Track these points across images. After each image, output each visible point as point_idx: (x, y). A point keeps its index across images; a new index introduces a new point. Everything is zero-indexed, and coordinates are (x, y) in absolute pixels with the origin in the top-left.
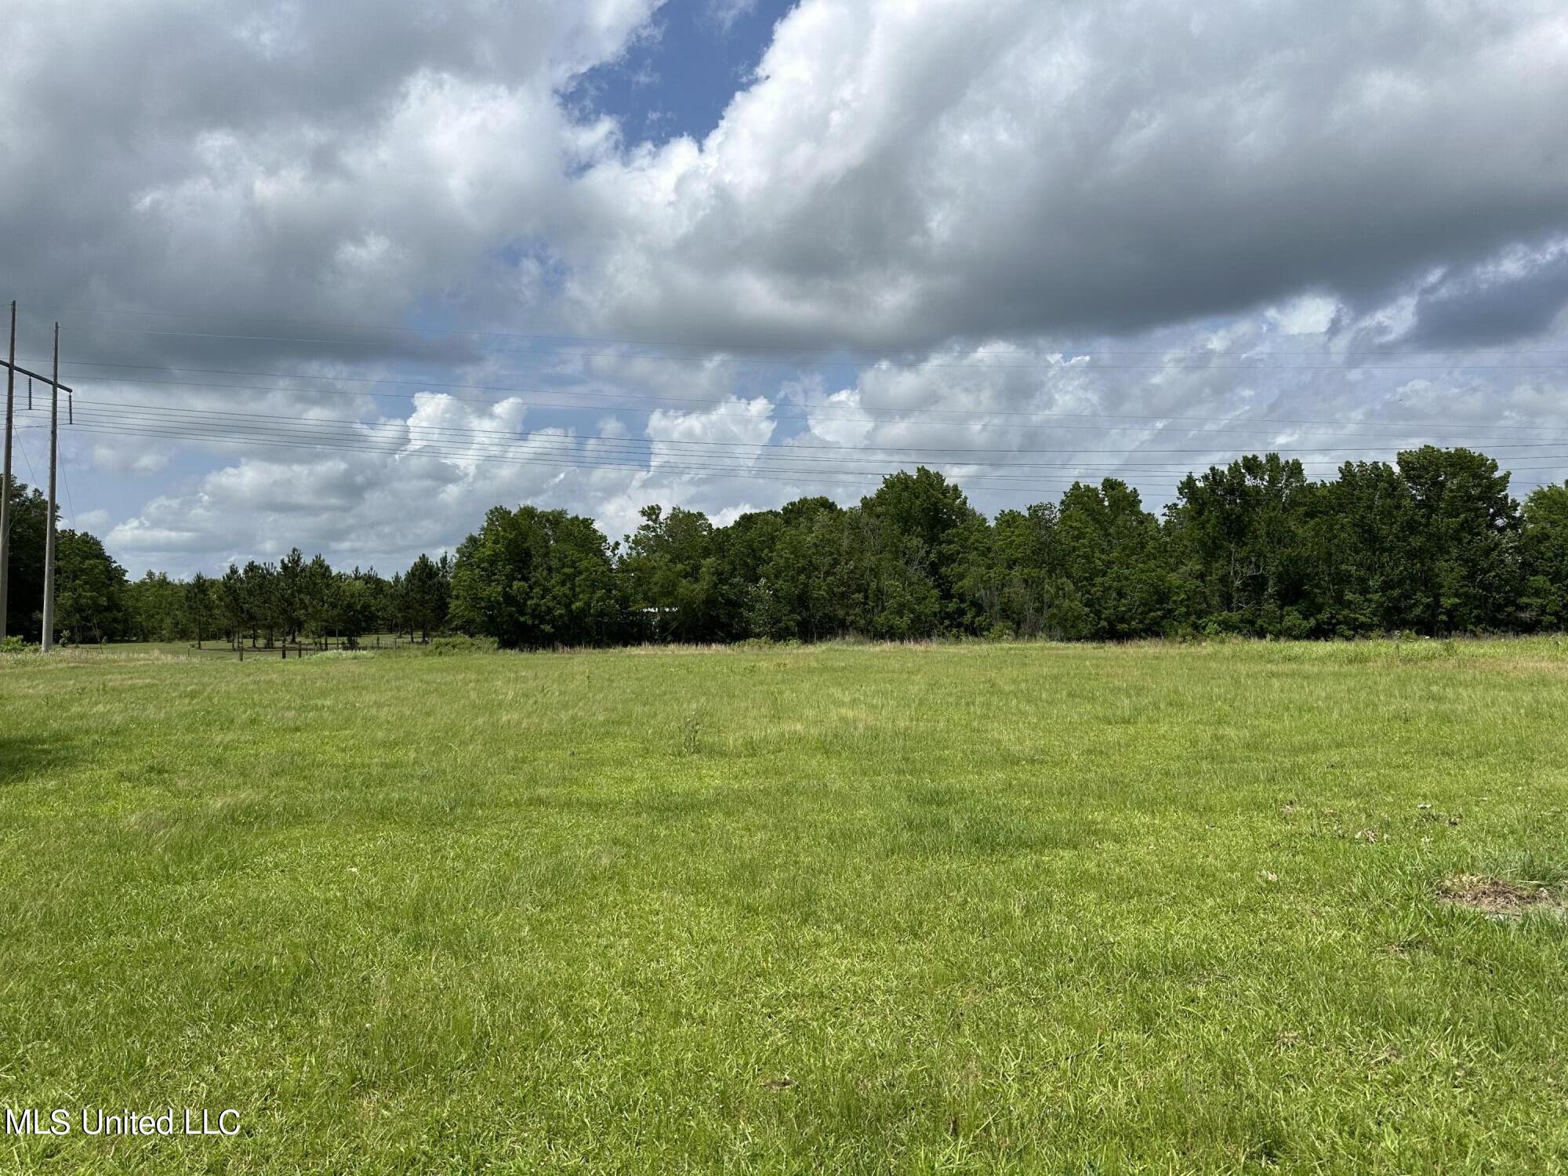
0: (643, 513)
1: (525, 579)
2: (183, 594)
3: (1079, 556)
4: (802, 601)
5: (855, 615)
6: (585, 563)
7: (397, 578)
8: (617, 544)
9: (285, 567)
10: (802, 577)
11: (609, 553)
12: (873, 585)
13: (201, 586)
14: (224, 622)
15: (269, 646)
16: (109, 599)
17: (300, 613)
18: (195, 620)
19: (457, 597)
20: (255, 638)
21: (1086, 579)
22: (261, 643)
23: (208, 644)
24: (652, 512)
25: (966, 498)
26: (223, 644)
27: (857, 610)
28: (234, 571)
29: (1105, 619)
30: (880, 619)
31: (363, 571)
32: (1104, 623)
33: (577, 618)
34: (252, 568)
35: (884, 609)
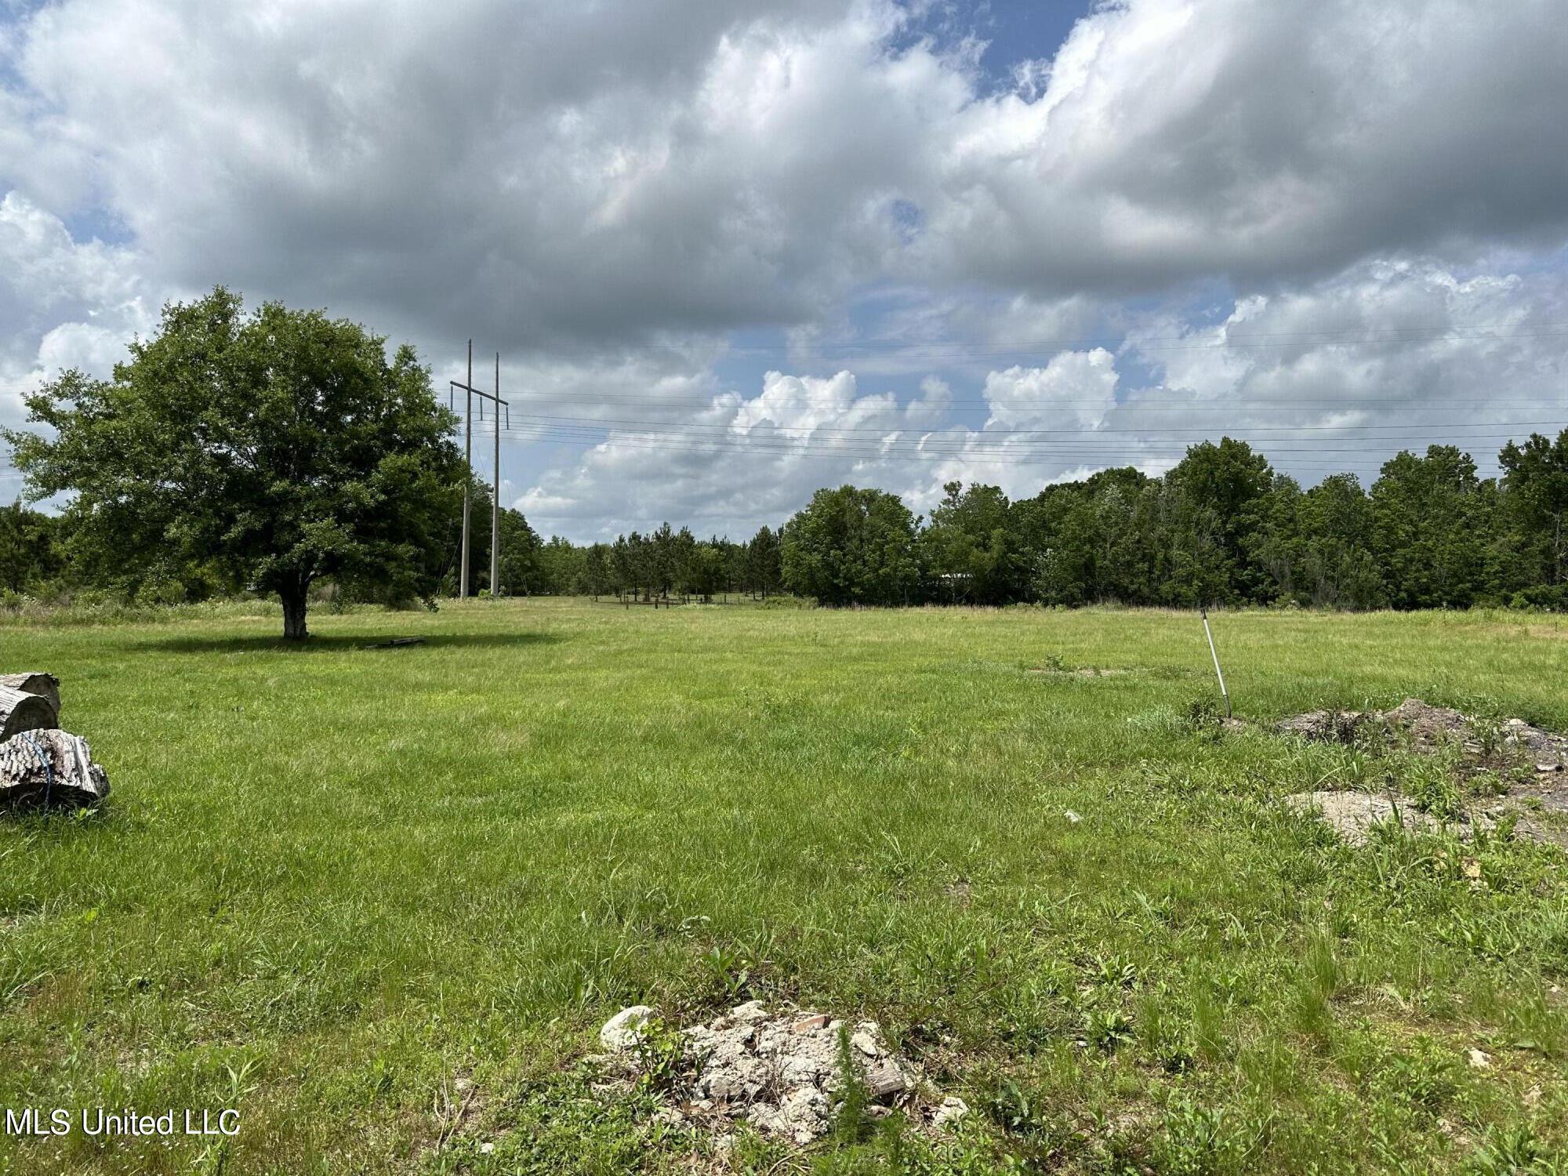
0: (946, 487)
1: (842, 549)
2: (584, 558)
3: (1381, 527)
4: (1089, 567)
5: (1140, 584)
6: (892, 534)
7: (744, 545)
8: (921, 518)
9: (658, 537)
10: (1087, 547)
11: (913, 526)
12: (1160, 556)
13: (598, 551)
14: (613, 580)
15: (647, 601)
16: (532, 561)
17: (671, 575)
18: (593, 579)
19: (786, 564)
20: (636, 593)
21: (1386, 550)
22: (641, 598)
23: (604, 598)
24: (952, 488)
25: (1272, 468)
26: (613, 598)
27: (1142, 579)
28: (622, 540)
29: (1406, 591)
30: (1165, 588)
31: (719, 539)
32: (1403, 595)
33: (885, 581)
34: (635, 537)
35: (1171, 577)
